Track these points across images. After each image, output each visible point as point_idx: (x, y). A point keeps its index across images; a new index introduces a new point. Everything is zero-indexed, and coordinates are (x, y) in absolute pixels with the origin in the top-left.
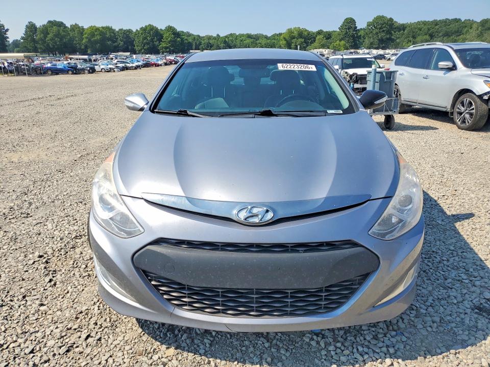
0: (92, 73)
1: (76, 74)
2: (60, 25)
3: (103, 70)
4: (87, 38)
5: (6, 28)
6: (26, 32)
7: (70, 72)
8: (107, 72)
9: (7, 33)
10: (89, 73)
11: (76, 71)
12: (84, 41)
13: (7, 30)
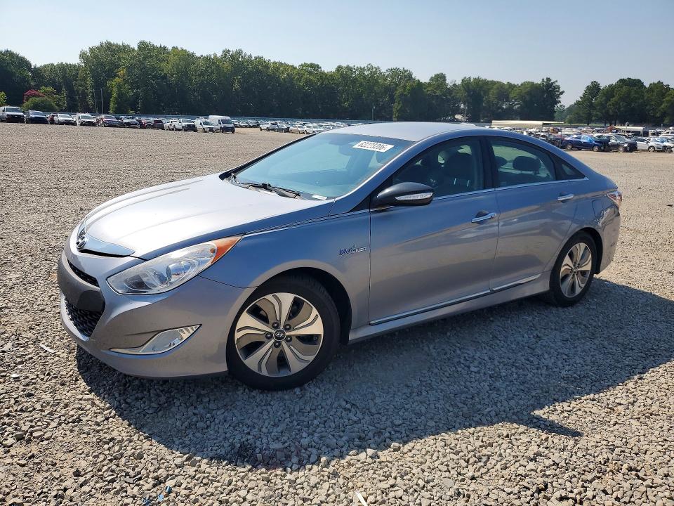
0: (631, 151)
1: (603, 151)
2: (637, 84)
3: (652, 149)
4: (668, 101)
5: (561, 91)
6: (584, 95)
7: (596, 148)
8: (658, 151)
9: (561, 96)
10: (626, 150)
11: (605, 148)
12: (662, 106)
13: (562, 93)
